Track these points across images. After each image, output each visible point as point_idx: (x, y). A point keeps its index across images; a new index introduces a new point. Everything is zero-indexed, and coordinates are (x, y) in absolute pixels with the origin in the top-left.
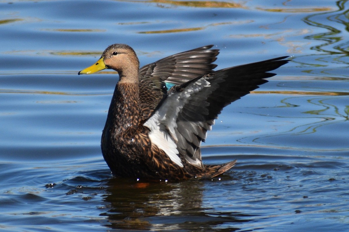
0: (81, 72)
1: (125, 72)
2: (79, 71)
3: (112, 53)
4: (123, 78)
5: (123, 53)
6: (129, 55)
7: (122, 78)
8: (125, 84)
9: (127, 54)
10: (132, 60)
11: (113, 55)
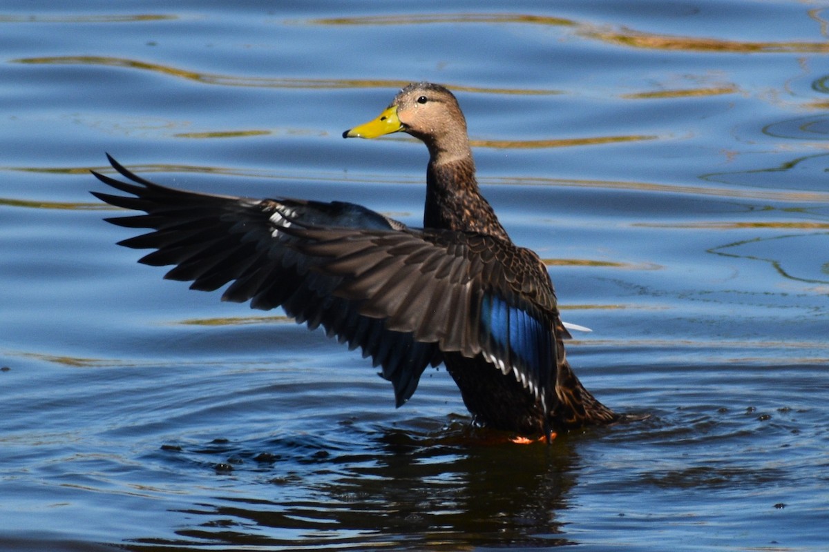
0: (350, 133)
1: (442, 142)
2: (346, 130)
3: (417, 99)
4: (441, 154)
5: (437, 101)
6: (448, 106)
7: (440, 156)
8: (449, 166)
9: (445, 103)
10: (454, 115)
11: (419, 104)
